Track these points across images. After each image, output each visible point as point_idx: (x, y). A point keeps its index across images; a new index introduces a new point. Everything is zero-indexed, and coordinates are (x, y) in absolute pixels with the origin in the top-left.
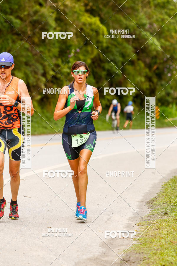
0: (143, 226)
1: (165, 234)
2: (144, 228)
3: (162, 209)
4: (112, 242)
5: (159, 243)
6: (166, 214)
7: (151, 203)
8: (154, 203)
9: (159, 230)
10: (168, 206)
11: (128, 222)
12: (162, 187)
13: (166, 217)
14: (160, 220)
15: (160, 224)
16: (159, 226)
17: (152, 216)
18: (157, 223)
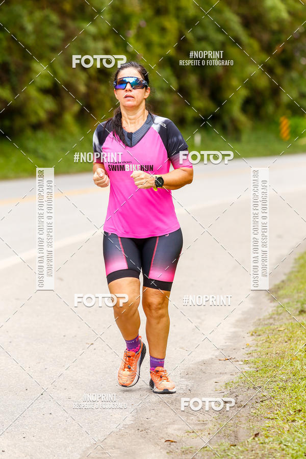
0: (260, 337)
1: (301, 351)
3: (295, 303)
4: (203, 368)
5: (289, 368)
6: (302, 312)
7: (274, 293)
8: (281, 292)
9: (289, 342)
11: (233, 330)
13: (303, 318)
14: (292, 324)
15: (292, 332)
16: (290, 335)
17: (277, 317)
18: (286, 331)
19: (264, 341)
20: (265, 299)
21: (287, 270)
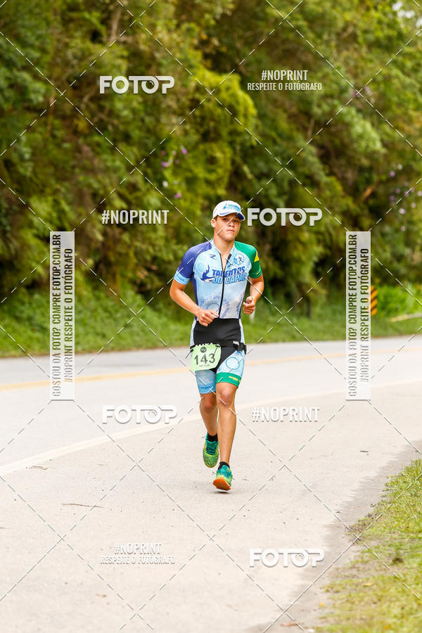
0: (339, 594)
1: (395, 616)
2: (342, 599)
3: (387, 548)
6: (398, 560)
7: (358, 531)
8: (366, 532)
9: (379, 603)
10: (402, 538)
11: (301, 582)
12: (385, 488)
13: (399, 570)
14: (383, 577)
15: (383, 590)
16: (380, 593)
17: (362, 566)
18: (375, 586)
19: (344, 601)
20: (346, 542)
21: (376, 500)
